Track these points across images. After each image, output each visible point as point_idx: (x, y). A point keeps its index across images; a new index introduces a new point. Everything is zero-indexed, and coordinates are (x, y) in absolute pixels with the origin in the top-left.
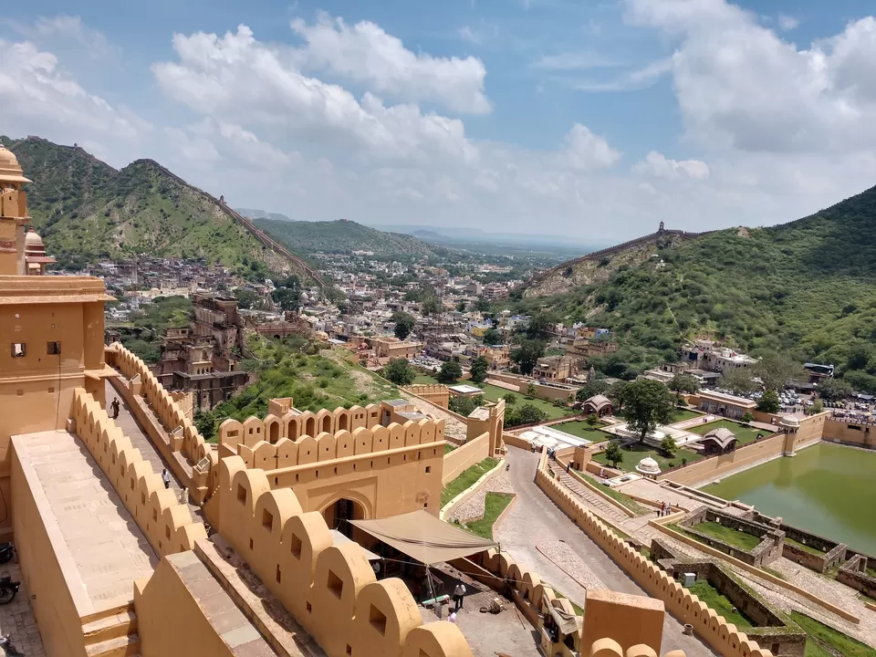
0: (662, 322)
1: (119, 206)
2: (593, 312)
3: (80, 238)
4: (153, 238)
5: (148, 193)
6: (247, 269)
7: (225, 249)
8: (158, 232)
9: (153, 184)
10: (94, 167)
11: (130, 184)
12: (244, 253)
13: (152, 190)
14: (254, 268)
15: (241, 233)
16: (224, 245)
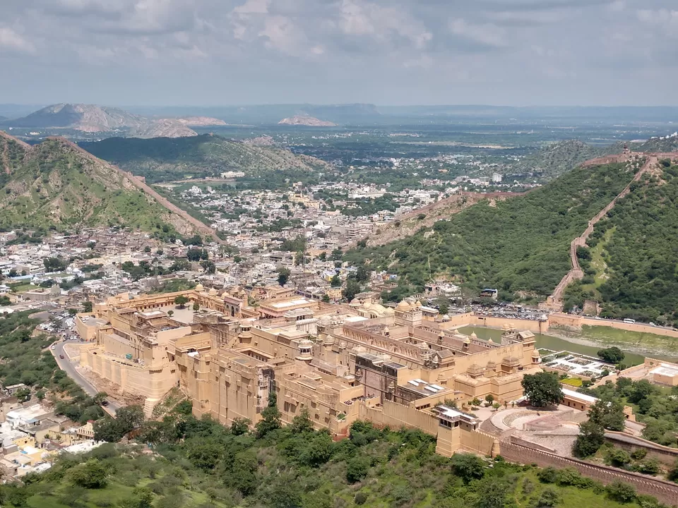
0: (423, 269)
1: (46, 182)
2: (393, 264)
3: (23, 213)
4: (80, 209)
5: (66, 168)
6: (161, 231)
7: (141, 216)
8: (82, 204)
9: (69, 160)
10: (9, 143)
11: (48, 160)
12: (155, 218)
13: (69, 166)
14: (166, 230)
15: (149, 201)
16: (138, 212)
